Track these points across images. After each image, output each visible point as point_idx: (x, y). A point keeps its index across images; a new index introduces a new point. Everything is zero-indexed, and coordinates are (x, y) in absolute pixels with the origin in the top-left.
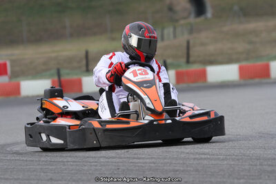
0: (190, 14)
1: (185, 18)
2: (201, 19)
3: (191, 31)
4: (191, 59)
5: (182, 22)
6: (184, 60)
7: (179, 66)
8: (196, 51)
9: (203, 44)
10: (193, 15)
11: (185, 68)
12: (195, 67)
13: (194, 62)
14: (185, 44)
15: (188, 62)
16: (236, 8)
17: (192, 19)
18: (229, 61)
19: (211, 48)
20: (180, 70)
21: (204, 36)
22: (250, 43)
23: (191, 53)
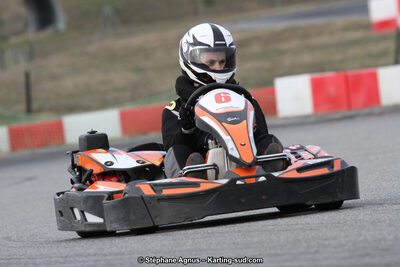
0: (26, 25)
1: (18, 33)
2: (48, 32)
3: (31, 55)
4: (35, 105)
5: (14, 40)
6: (22, 107)
7: (14, 118)
8: (43, 91)
9: (54, 77)
10: (32, 27)
11: (25, 122)
12: (44, 119)
13: (40, 110)
14: (22, 79)
15: (29, 110)
16: (108, 10)
17: (32, 35)
18: (103, 105)
19: (69, 83)
20: (16, 125)
21: (54, 63)
22: (138, 70)
23: (34, 94)
